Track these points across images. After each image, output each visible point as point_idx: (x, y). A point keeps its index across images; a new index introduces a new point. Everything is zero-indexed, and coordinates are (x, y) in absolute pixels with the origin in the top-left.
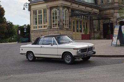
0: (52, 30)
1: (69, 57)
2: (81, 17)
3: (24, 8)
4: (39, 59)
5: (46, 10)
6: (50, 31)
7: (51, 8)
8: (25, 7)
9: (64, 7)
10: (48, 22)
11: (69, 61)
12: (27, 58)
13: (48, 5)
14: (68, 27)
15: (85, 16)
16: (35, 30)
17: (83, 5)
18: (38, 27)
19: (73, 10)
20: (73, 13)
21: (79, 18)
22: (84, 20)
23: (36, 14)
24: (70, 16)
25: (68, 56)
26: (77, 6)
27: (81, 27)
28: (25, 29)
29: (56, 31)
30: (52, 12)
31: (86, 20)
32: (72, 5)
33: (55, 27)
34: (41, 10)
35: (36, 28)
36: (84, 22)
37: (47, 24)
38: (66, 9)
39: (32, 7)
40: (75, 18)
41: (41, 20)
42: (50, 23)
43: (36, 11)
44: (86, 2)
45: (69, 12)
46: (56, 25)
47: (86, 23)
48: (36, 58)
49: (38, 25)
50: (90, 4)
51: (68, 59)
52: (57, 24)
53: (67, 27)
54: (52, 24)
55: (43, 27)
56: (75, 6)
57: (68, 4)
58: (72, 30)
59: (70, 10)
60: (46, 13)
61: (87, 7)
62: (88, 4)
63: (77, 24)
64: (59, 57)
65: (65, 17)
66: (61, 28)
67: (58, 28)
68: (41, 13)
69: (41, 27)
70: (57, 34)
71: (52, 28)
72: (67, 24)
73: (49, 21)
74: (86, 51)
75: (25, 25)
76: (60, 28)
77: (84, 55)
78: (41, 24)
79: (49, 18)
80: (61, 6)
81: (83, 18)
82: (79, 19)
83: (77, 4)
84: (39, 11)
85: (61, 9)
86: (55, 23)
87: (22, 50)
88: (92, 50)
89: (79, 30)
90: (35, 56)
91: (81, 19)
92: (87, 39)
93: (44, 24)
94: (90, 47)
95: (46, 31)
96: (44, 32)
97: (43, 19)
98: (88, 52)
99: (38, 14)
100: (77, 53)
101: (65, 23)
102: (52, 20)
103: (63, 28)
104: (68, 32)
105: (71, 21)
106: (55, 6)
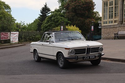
0: (122, 25)
6: (120, 27)
10: (119, 16)
16: (105, 26)
18: (108, 22)
23: (107, 6)
30: (124, 4)
34: (112, 2)
35: (106, 24)
37: (118, 18)
41: (112, 14)
42: (121, 17)
43: (107, 2)
54: (124, 18)
55: (114, 22)
60: (117, 5)
64: (55, 59)
68: (112, 5)
69: (112, 22)
71: (124, 23)
73: (121, 14)
79: (121, 10)
84: (110, 2)
87: (31, 47)
93: (115, 18)
94: (91, 47)
95: (117, 28)
96: (114, 28)
97: (114, 13)
98: (87, 53)
99: (109, 6)
100: (68, 54)
102: (124, 13)
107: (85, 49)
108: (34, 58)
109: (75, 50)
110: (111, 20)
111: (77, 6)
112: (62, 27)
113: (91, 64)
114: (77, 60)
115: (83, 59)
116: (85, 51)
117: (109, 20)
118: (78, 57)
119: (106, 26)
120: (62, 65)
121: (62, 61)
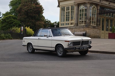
0: (78, 27)
2: (113, 15)
5: (74, 7)
6: (76, 28)
7: (79, 5)
9: (92, 4)
11: (61, 53)
12: (27, 50)
13: (75, 1)
14: (96, 25)
18: (65, 24)
19: (103, 7)
20: (102, 10)
23: (64, 11)
24: (98, 13)
25: (60, 49)
26: (107, 3)
28: (55, 26)
29: (82, 29)
30: (79, 9)
32: (101, 2)
33: (81, 25)
34: (69, 7)
35: (63, 25)
37: (74, 21)
38: (94, 6)
39: (61, 4)
40: (104, 16)
42: (76, 20)
43: (64, 8)
45: (97, 10)
46: (82, 23)
48: (36, 50)
52: (83, 21)
53: (94, 25)
54: (79, 21)
55: (70, 24)
57: (97, 1)
58: (100, 28)
59: (99, 8)
60: (73, 10)
64: (53, 50)
65: (93, 14)
67: (84, 25)
68: (69, 10)
70: (83, 31)
71: (79, 25)
72: (95, 22)
73: (76, 18)
75: (56, 22)
76: (86, 26)
79: (76, 15)
80: (89, 3)
82: (110, 17)
83: (107, 1)
84: (67, 7)
85: (88, 5)
86: (81, 21)
87: (24, 42)
88: (88, 44)
89: (109, 29)
91: (112, 18)
93: (71, 21)
94: (84, 41)
95: (73, 29)
96: (71, 29)
97: (70, 16)
98: (81, 45)
99: (66, 11)
100: (68, 46)
101: (92, 21)
102: (79, 17)
103: (89, 25)
104: (95, 30)
105: (99, 18)
106: (82, 2)
107: (80, 42)
108: (28, 50)
109: (73, 42)
110: (68, 22)
111: (29, 9)
112: (22, 28)
113: (80, 54)
114: (75, 50)
115: (79, 49)
116: (80, 43)
117: (66, 22)
118: (75, 47)
120: (61, 54)
121: (61, 51)
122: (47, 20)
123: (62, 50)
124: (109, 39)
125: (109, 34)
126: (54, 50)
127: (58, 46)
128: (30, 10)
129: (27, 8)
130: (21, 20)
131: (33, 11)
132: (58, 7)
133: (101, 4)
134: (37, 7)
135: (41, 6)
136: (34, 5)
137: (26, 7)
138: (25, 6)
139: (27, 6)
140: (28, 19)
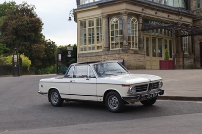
0: (110, 52)
1: (115, 99)
2: (161, 31)
3: (70, 18)
4: (69, 102)
5: (101, 20)
6: (107, 55)
7: (109, 17)
8: (71, 16)
9: (130, 15)
10: (105, 40)
11: (115, 106)
12: (49, 101)
13: (103, 12)
14: (138, 49)
15: (169, 30)
16: (83, 54)
17: (163, 12)
18: (87, 49)
19: (146, 20)
20: (146, 24)
21: (157, 32)
22: (167, 36)
23: (85, 27)
24: (140, 29)
25: (113, 98)
26: (153, 13)
27: (160, 48)
28: (69, 52)
29: (117, 56)
30: (110, 24)
31: (170, 37)
32: (144, 11)
33: (115, 49)
34: (93, 21)
35: (85, 50)
36: (166, 40)
37: (103, 43)
38: (134, 18)
39: (79, 16)
40: (149, 34)
41: (93, 37)
42: (106, 41)
43: (85, 22)
44: (170, 7)
45: (139, 24)
46: (117, 46)
47: (170, 41)
48: (64, 101)
49: (88, 45)
50: (177, 10)
51: (113, 102)
52: (118, 43)
53: (135, 49)
54: (110, 43)
55: (96, 48)
56: (150, 13)
57: (138, 9)
58: (144, 53)
59: (141, 20)
60: (101, 25)
61: (170, 15)
62: (172, 9)
63: (153, 43)
65: (133, 31)
66: (126, 51)
67: (119, 50)
68: (93, 25)
69: (94, 48)
70: (119, 59)
71: (111, 49)
72: (136, 44)
73: (106, 38)
74: (146, 90)
75: (69, 45)
76: (123, 50)
77: (141, 95)
78: (93, 43)
79: (106, 33)
80: (125, 13)
81: (165, 32)
82: (157, 34)
83: (153, 9)
84: (90, 21)
85: (125, 17)
86: (114, 42)
87: (42, 87)
88: (157, 87)
89: (157, 53)
90: (62, 96)
91: (161, 35)
92: (169, 69)
93: (98, 43)
95: (101, 56)
96: (98, 57)
97: (96, 36)
98: (149, 90)
99: (88, 27)
100: (128, 93)
101: (131, 42)
102: (110, 36)
103: (128, 49)
104: (138, 56)
105: (142, 38)
106: (115, 12)
107: (147, 85)
109: (136, 86)
110: (92, 45)
112: (16, 56)
116: (147, 87)
117: (90, 45)
119: (85, 53)
120: (115, 108)
121: (114, 103)
122: (49, 41)
123: (117, 100)
124: (160, 69)
125: (160, 61)
126: (102, 100)
127: (109, 93)
128: (22, 25)
129: (16, 23)
130: (7, 43)
131: (26, 28)
132: (69, 20)
133: (144, 14)
134: (33, 21)
135: (38, 19)
136: (27, 18)
137: (14, 22)
138: (13, 20)
139: (16, 19)
140: (19, 42)
